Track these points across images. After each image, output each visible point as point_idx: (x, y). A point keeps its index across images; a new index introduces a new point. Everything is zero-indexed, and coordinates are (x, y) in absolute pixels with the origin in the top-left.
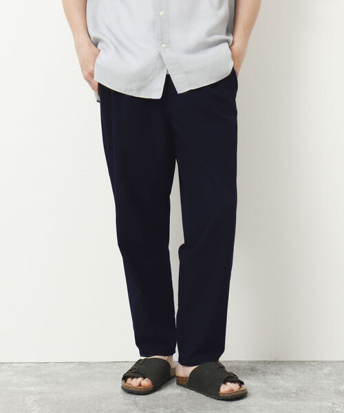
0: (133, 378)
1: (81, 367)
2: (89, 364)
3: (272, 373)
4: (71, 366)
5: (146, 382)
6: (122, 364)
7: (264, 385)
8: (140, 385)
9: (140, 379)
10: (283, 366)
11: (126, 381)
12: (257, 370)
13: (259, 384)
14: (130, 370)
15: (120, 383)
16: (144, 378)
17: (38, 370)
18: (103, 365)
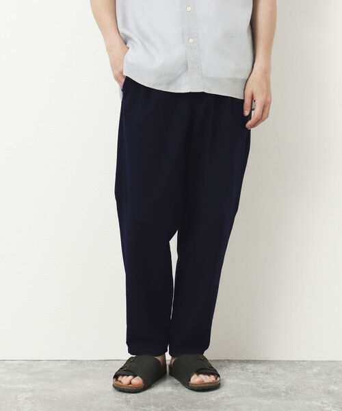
0: (123, 375)
1: (73, 365)
2: (81, 362)
3: (262, 372)
4: (64, 364)
5: (137, 381)
6: (114, 362)
7: (254, 384)
8: (130, 383)
9: (130, 377)
10: (273, 365)
11: (117, 380)
12: (248, 369)
13: (249, 384)
14: (121, 368)
15: (111, 381)
16: (135, 376)
17: (30, 367)
18: (95, 363)
